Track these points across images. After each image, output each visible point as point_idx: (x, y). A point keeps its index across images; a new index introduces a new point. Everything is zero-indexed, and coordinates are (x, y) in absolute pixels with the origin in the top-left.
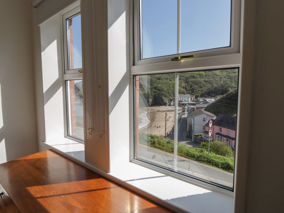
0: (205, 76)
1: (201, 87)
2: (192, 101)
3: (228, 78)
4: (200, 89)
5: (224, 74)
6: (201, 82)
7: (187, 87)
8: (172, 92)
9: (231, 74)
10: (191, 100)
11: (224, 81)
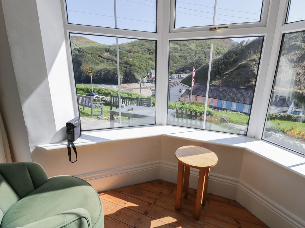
0: (180, 50)
1: (176, 63)
3: (203, 54)
4: (175, 65)
5: (199, 49)
6: (176, 58)
9: (206, 49)
11: (199, 57)
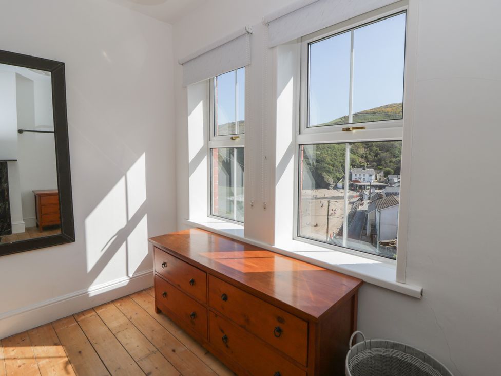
1: (395, 157)
2: (379, 181)
4: (394, 160)
6: (396, 148)
7: (369, 156)
8: (340, 164)
10: (376, 179)
